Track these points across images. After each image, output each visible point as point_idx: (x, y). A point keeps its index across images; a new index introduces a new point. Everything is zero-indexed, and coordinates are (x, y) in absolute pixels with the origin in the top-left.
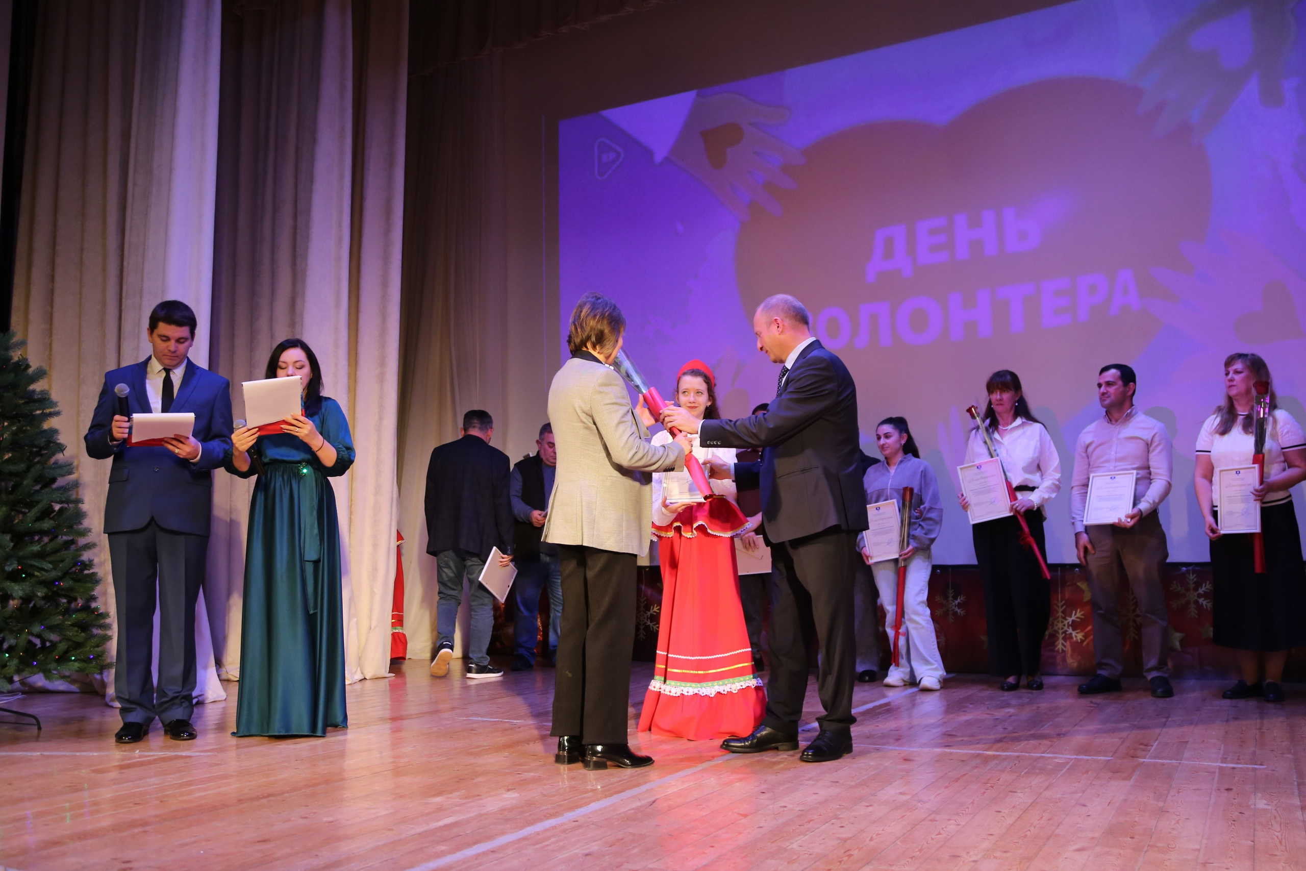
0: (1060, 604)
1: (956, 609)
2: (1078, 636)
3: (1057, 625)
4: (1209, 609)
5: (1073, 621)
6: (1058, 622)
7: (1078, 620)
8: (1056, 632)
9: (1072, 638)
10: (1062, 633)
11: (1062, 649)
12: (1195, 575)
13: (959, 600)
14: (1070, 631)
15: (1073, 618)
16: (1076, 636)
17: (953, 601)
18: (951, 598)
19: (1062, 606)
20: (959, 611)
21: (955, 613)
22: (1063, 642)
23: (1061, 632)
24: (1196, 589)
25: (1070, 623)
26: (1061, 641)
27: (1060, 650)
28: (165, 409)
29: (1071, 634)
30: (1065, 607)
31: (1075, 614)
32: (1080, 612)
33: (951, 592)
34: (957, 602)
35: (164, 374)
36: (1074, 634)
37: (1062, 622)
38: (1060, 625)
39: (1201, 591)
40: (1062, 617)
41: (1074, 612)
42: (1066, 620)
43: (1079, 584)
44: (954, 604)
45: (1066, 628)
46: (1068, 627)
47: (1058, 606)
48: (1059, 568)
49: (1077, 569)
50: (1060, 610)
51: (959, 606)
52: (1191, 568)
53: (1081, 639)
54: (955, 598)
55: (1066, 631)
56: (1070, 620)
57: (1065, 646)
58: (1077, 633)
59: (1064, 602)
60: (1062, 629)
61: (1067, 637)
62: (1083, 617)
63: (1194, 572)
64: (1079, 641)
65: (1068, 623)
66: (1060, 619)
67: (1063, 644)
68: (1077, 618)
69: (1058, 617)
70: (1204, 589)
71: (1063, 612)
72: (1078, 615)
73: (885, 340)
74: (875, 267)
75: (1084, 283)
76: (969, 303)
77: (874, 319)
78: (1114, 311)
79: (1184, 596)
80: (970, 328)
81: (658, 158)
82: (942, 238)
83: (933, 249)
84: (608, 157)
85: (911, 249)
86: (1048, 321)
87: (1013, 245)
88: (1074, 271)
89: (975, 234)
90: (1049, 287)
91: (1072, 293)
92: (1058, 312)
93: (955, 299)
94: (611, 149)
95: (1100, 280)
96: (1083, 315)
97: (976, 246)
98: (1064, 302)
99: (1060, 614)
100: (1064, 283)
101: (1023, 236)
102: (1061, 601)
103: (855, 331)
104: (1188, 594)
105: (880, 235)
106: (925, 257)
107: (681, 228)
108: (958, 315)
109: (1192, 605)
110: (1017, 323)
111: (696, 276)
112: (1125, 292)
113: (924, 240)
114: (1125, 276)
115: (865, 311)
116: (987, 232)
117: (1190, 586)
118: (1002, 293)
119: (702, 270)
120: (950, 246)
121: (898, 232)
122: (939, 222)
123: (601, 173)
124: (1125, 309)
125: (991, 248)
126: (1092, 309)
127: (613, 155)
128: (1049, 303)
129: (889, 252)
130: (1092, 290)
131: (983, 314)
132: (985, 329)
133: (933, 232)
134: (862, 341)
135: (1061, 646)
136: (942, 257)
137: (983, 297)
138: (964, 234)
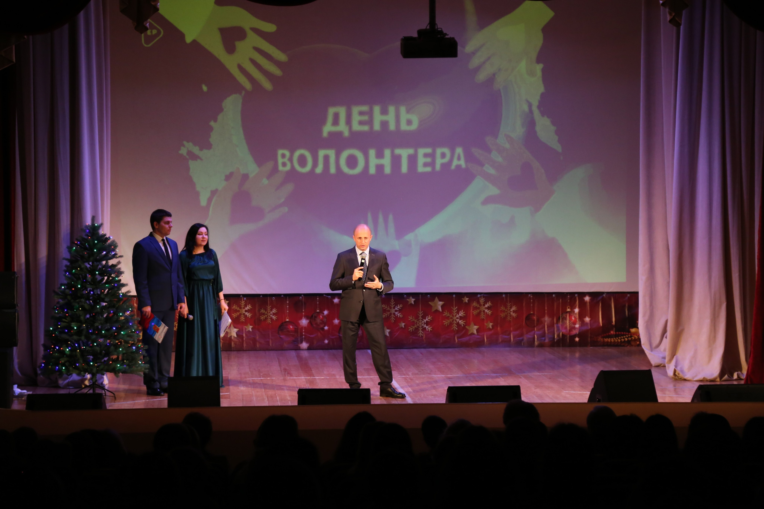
0: (420, 313)
2: (428, 328)
3: (419, 323)
4: (490, 315)
5: (427, 321)
6: (419, 322)
7: (429, 321)
8: (419, 327)
10: (421, 327)
12: (484, 299)
14: (425, 326)
15: (427, 319)
19: (421, 314)
24: (484, 305)
25: (425, 322)
26: (421, 331)
27: (420, 336)
29: (425, 328)
30: (423, 314)
36: (427, 327)
37: (421, 322)
38: (420, 323)
39: (486, 306)
40: (421, 319)
41: (427, 317)
42: (423, 321)
43: (430, 303)
46: (424, 325)
47: (419, 314)
48: (420, 295)
49: (429, 295)
52: (482, 295)
53: (430, 330)
55: (423, 326)
56: (425, 321)
57: (423, 334)
60: (421, 325)
61: (424, 329)
62: (432, 319)
63: (484, 297)
65: (424, 322)
66: (420, 320)
67: (421, 333)
68: (429, 320)
70: (488, 305)
71: (422, 317)
72: (430, 318)
73: (333, 170)
74: (328, 128)
75: (439, 151)
76: (380, 155)
77: (326, 158)
78: (453, 167)
79: (479, 308)
80: (380, 168)
81: (189, 39)
82: (365, 118)
83: (361, 123)
84: (151, 32)
85: (349, 121)
86: (421, 169)
87: (404, 127)
88: (434, 145)
89: (384, 118)
90: (421, 151)
91: (432, 156)
92: (425, 165)
93: (372, 153)
94: (156, 28)
95: (446, 151)
96: (438, 167)
97: (384, 124)
98: (429, 160)
99: (420, 318)
100: (429, 150)
101: (409, 122)
102: (421, 311)
103: (315, 164)
104: (481, 307)
105: (331, 111)
106: (356, 127)
107: (205, 88)
108: (373, 161)
109: (482, 313)
110: (404, 168)
111: (215, 121)
112: (459, 159)
113: (356, 118)
114: (459, 150)
115: (322, 153)
116: (391, 118)
117: (481, 303)
118: (398, 151)
119: (220, 117)
120: (370, 122)
121: (342, 111)
122: (365, 108)
123: (147, 42)
124: (458, 167)
125: (392, 127)
126: (443, 165)
127: (154, 32)
128: (421, 160)
129: (336, 122)
130: (443, 155)
131: (386, 161)
132: (388, 170)
133: (361, 113)
134: (319, 170)
135: (420, 334)
136: (366, 128)
137: (387, 153)
138: (378, 117)
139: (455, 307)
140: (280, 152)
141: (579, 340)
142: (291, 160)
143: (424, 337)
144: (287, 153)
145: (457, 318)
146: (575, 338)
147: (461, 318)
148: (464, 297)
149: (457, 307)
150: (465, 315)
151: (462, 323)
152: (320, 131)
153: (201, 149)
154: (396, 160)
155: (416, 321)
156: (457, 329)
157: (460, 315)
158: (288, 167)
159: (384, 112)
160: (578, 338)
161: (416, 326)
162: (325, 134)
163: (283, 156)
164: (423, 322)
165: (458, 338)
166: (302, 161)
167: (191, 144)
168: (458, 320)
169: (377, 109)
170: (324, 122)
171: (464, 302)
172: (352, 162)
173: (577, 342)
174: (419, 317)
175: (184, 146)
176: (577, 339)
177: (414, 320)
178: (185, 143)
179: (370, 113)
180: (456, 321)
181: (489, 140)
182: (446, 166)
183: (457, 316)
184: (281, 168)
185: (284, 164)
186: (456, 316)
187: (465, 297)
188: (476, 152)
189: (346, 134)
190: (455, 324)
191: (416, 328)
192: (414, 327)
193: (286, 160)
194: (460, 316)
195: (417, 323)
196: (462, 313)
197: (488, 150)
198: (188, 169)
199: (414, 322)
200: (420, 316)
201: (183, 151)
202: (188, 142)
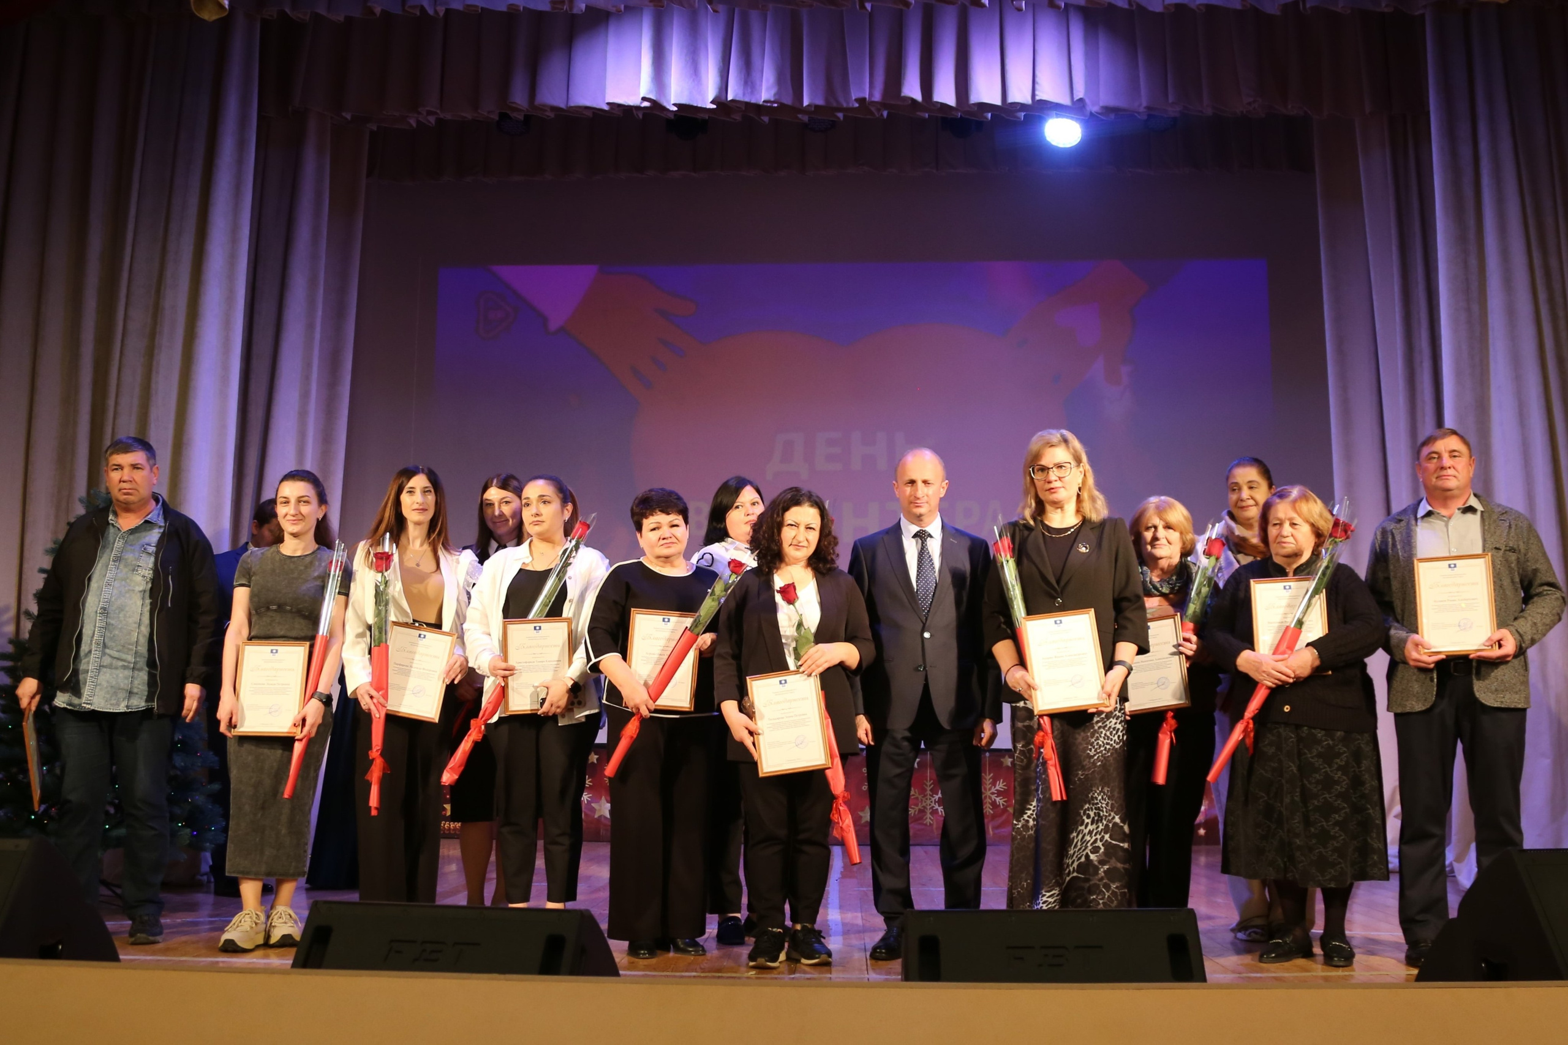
0: (928, 784)
6: (927, 799)
8: (925, 808)
9: (938, 813)
23: (928, 807)
26: (929, 815)
29: (937, 809)
37: (930, 799)
38: (928, 802)
40: (930, 795)
45: (933, 804)
47: (926, 785)
57: (932, 820)
60: (930, 805)
61: (934, 812)
66: (928, 797)
67: (930, 818)
71: (931, 790)
74: (774, 467)
76: (860, 512)
81: (553, 325)
82: (837, 450)
83: (831, 459)
84: (495, 315)
85: (809, 456)
89: (869, 451)
97: (869, 461)
99: (929, 792)
102: (930, 781)
105: (780, 440)
106: (822, 465)
108: (850, 522)
113: (822, 450)
120: (845, 458)
121: (798, 440)
122: (836, 435)
123: (487, 330)
127: (500, 314)
129: (787, 457)
130: (967, 514)
131: (872, 523)
133: (830, 443)
135: (928, 820)
138: (858, 450)
139: (989, 774)
141: (1206, 833)
143: (935, 826)
145: (993, 793)
146: (1199, 829)
147: (999, 793)
148: (1004, 757)
149: (992, 775)
150: (1006, 788)
151: (1001, 802)
155: (920, 797)
156: (992, 812)
157: (997, 787)
159: (869, 441)
160: (1204, 829)
161: (920, 806)
164: (933, 799)
165: (994, 828)
168: (993, 797)
169: (856, 437)
170: (767, 456)
171: (1004, 765)
173: (1201, 836)
174: (926, 790)
176: (1202, 832)
177: (917, 795)
179: (846, 443)
180: (990, 798)
183: (993, 790)
186: (990, 789)
187: (1007, 757)
190: (989, 803)
191: (921, 811)
192: (917, 808)
194: (996, 790)
195: (922, 800)
196: (1001, 785)
199: (917, 798)
200: (929, 789)
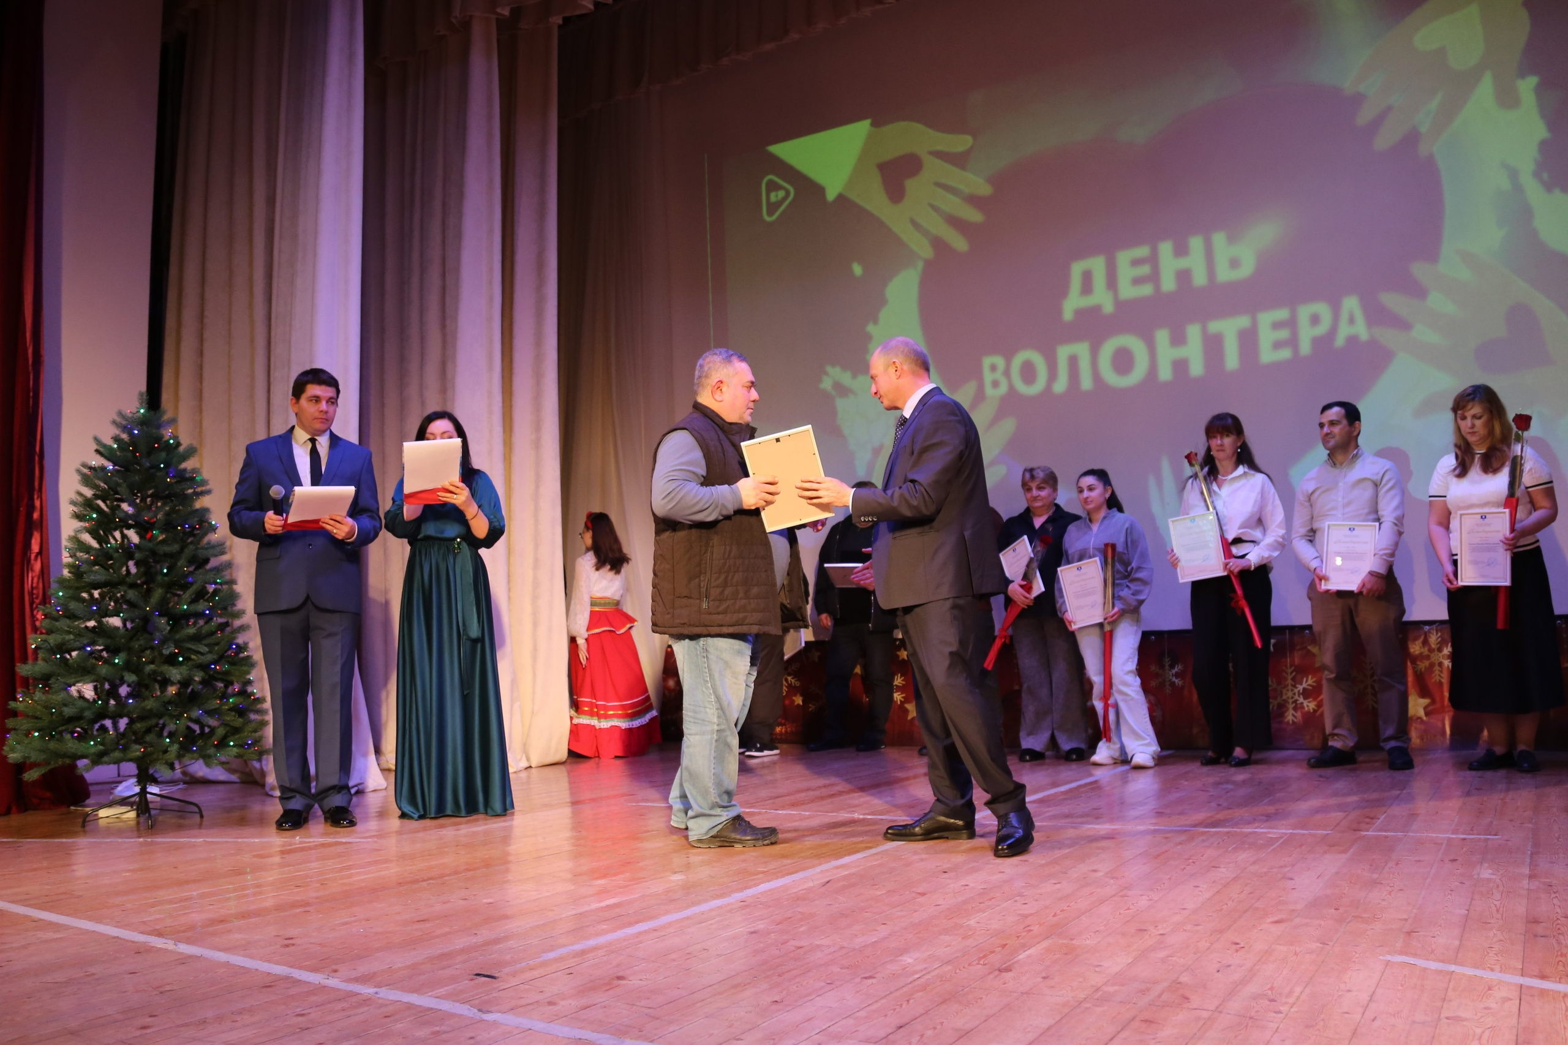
0: (1289, 671)
1: (1174, 679)
2: (1310, 705)
3: (1286, 694)
5: (1304, 688)
6: (1288, 690)
7: (1310, 688)
8: (1286, 701)
9: (1303, 708)
10: (1293, 703)
11: (1293, 720)
12: (1435, 634)
13: (1176, 669)
14: (1301, 700)
15: (1304, 685)
16: (1308, 706)
17: (1170, 670)
18: (1167, 667)
19: (1291, 673)
20: (1176, 681)
21: (1172, 684)
22: (1293, 712)
23: (1290, 701)
24: (1440, 650)
25: (1301, 692)
26: (1291, 711)
27: (1291, 722)
28: (315, 482)
29: (1302, 703)
30: (1294, 673)
31: (1307, 681)
32: (1312, 679)
33: (1167, 661)
34: (1174, 671)
35: (310, 445)
36: (1305, 703)
37: (1292, 690)
38: (1290, 694)
40: (1292, 685)
41: (1305, 679)
42: (1297, 688)
43: (1309, 648)
44: (1171, 673)
45: (1296, 697)
46: (1299, 696)
47: (1287, 673)
48: (1288, 631)
50: (1290, 677)
51: (1177, 675)
52: (1434, 626)
53: (1313, 709)
54: (1172, 667)
55: (1297, 700)
56: (1300, 688)
57: (1295, 717)
58: (1309, 702)
59: (1293, 668)
60: (1292, 698)
61: (1298, 706)
62: (1314, 684)
64: (1312, 711)
65: (1299, 691)
66: (1290, 687)
67: (1293, 715)
68: (1309, 685)
69: (1288, 685)
71: (1293, 679)
72: (1310, 682)
73: (1086, 383)
74: (1072, 303)
75: (1305, 312)
76: (1178, 339)
77: (1073, 361)
78: (1340, 341)
79: (1428, 657)
80: (1180, 366)
81: (831, 195)
82: (1145, 270)
83: (1137, 281)
84: (777, 196)
85: (1112, 282)
86: (1267, 355)
87: (1224, 274)
88: (1292, 301)
89: (1183, 263)
90: (1266, 319)
91: (1291, 323)
92: (1277, 345)
93: (1162, 337)
94: (780, 188)
95: (1322, 309)
96: (1305, 348)
97: (1184, 276)
98: (1284, 334)
99: (1291, 682)
100: (1282, 314)
101: (1234, 263)
102: (1291, 667)
103: (1052, 375)
104: (1432, 655)
105: (1077, 269)
106: (1127, 291)
107: (857, 269)
108: (1166, 353)
109: (1437, 668)
110: (1232, 360)
111: (876, 322)
112: (1352, 321)
113: (1125, 272)
114: (1351, 304)
115: (1063, 352)
116: (1195, 261)
117: (1433, 646)
118: (1214, 326)
119: (884, 315)
120: (1154, 277)
121: (1097, 265)
122: (1143, 251)
123: (770, 214)
124: (1352, 340)
125: (1200, 279)
126: (1317, 342)
127: (781, 194)
128: (1267, 337)
129: (1087, 287)
130: (1315, 320)
131: (1193, 351)
132: (1197, 368)
133: (1136, 262)
134: (1061, 385)
135: (1292, 718)
136: (1147, 290)
137: (1194, 332)
138: (1169, 263)
140: (987, 361)
142: (1007, 373)
143: (1301, 726)
144: (999, 361)
152: (1059, 311)
153: (854, 376)
154: (1213, 346)
155: (1280, 688)
158: (1003, 389)
159: (1181, 250)
161: (1281, 701)
162: (1068, 315)
163: (993, 368)
164: (1296, 691)
166: (1028, 373)
167: (838, 369)
169: (1166, 248)
170: (1064, 292)
172: (1123, 361)
174: (1287, 679)
175: (826, 374)
178: (829, 369)
179: (1153, 259)
181: (1419, 270)
182: (1323, 343)
184: (989, 391)
185: (996, 384)
188: (1392, 300)
189: (1108, 308)
191: (1281, 706)
192: (1278, 700)
193: (999, 375)
195: (1283, 692)
197: (1418, 291)
198: (833, 413)
201: (827, 384)
202: (833, 365)
